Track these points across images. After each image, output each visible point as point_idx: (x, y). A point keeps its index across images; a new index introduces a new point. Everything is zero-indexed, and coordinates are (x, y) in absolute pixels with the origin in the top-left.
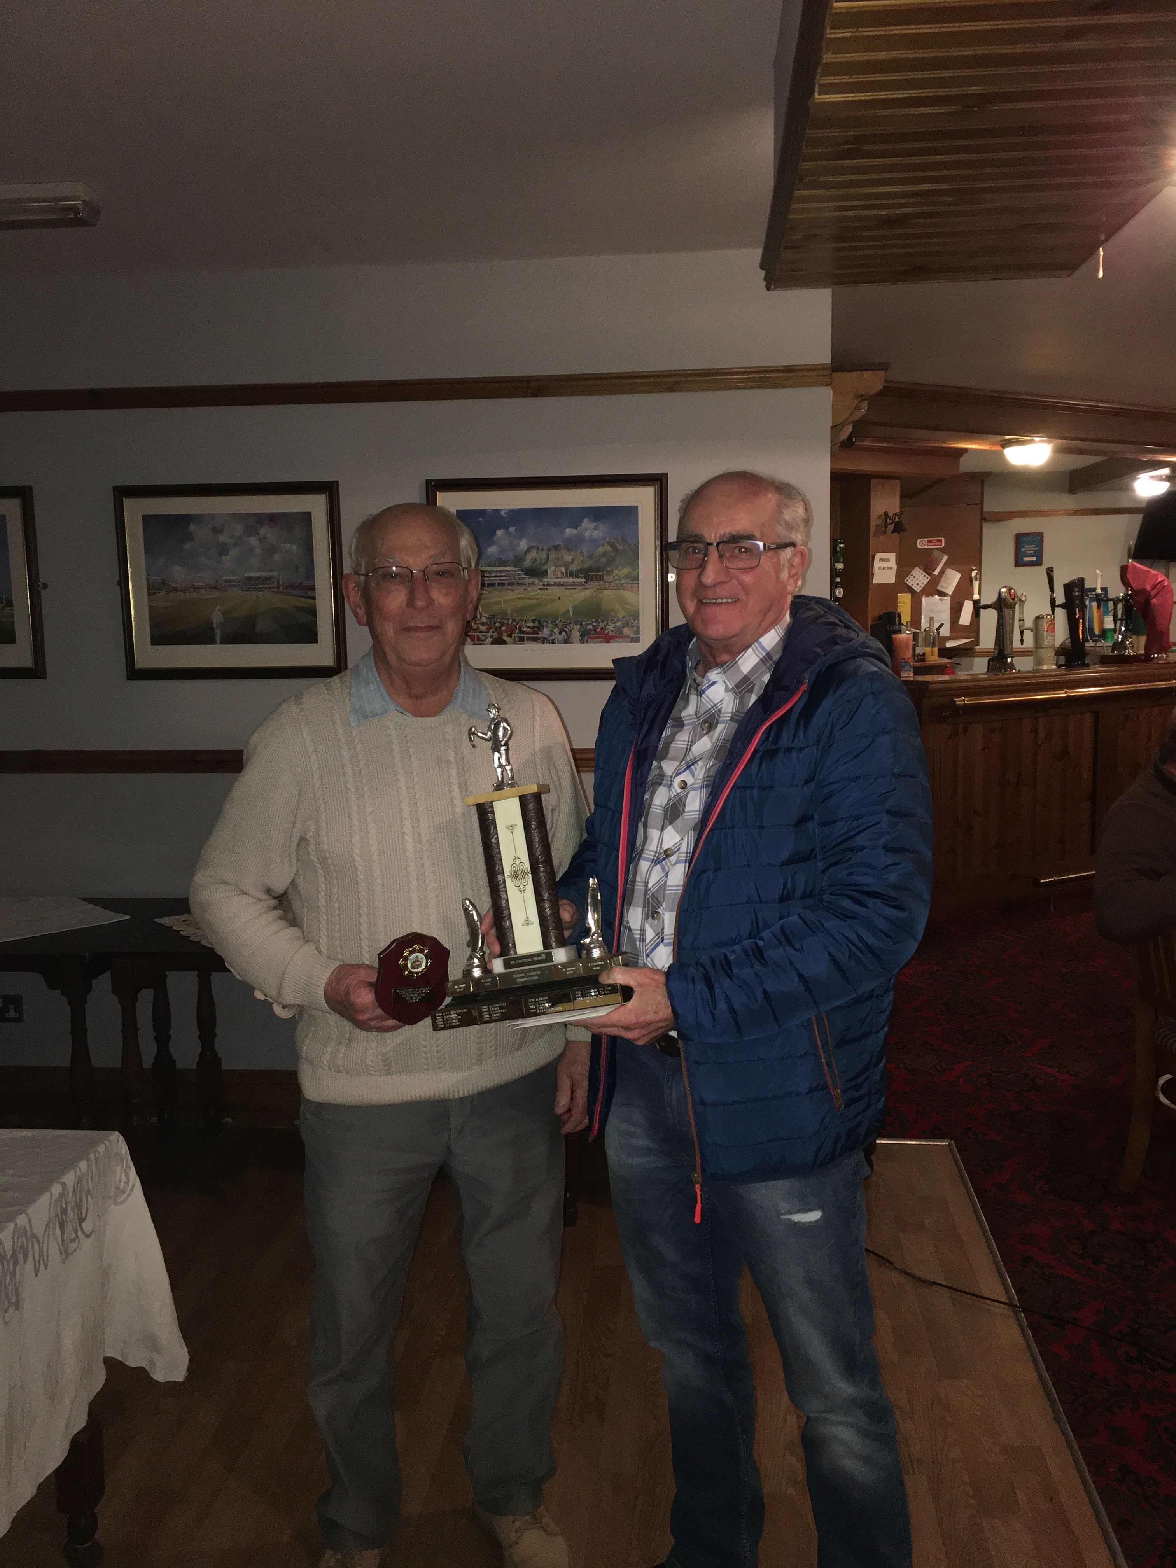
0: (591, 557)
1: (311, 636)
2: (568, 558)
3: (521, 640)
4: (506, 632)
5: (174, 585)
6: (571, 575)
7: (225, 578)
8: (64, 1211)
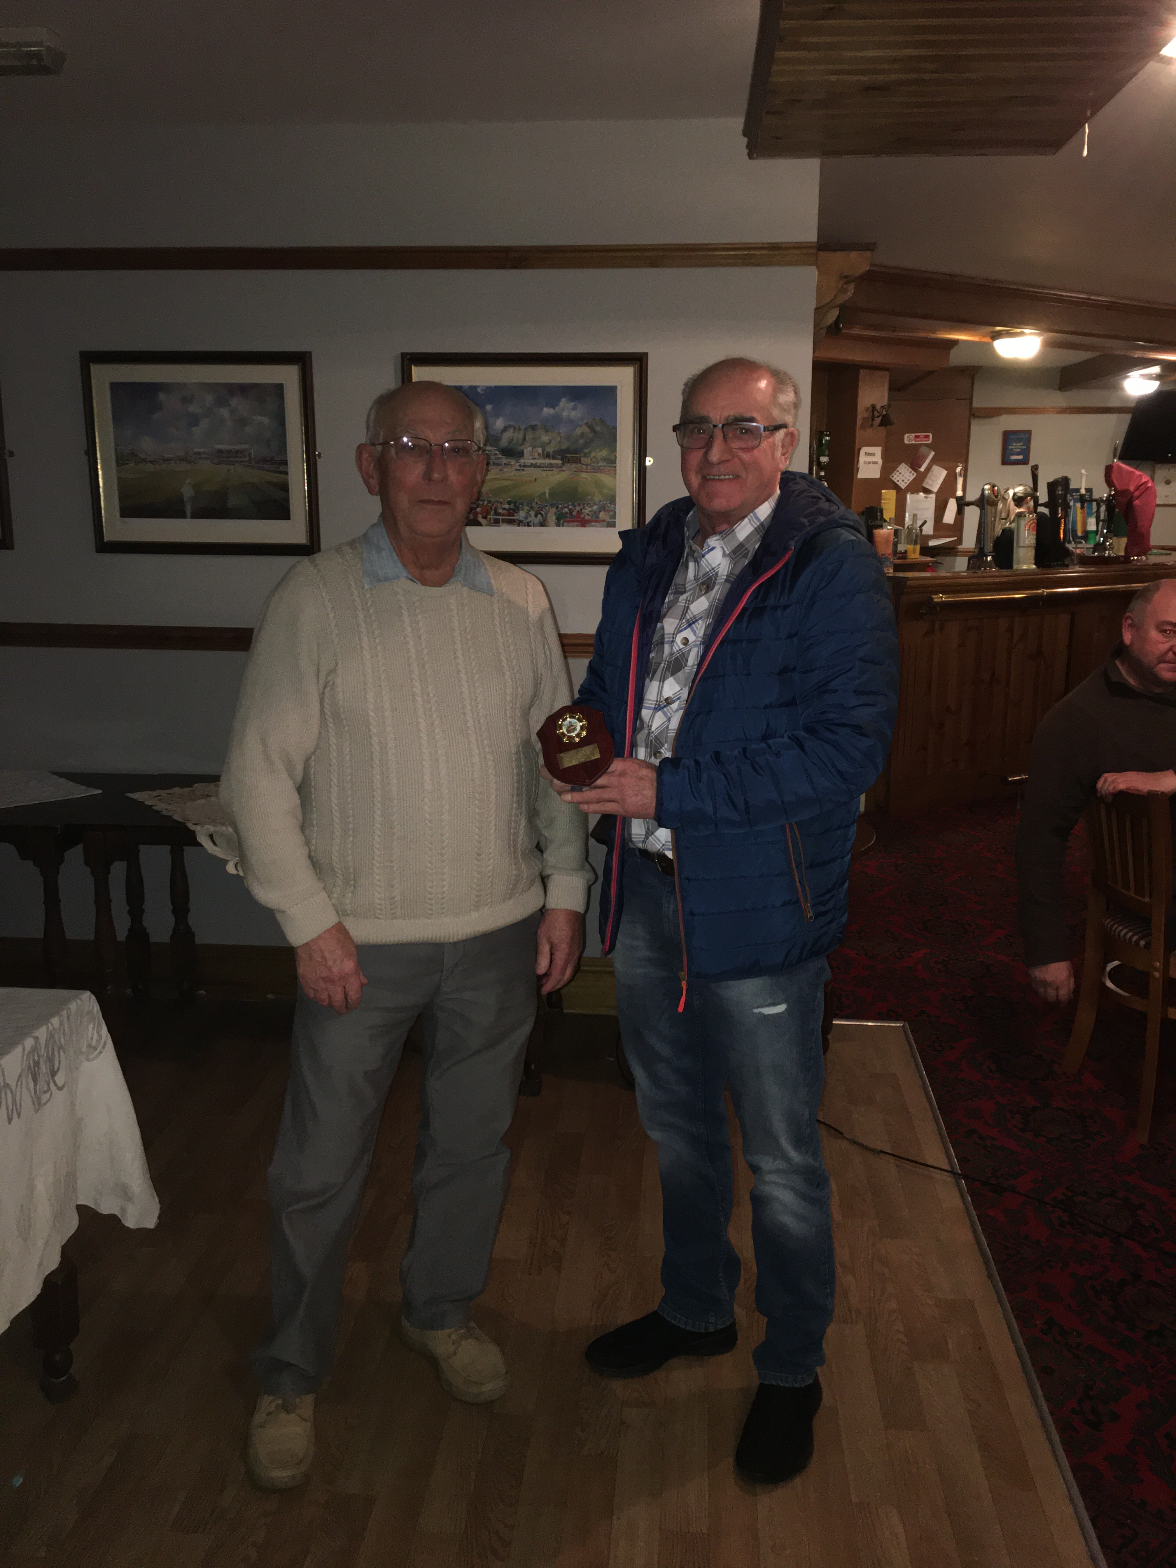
0: (568, 438)
1: (282, 512)
2: (545, 438)
3: (496, 522)
4: (482, 514)
5: (143, 457)
6: (548, 456)
7: (196, 450)
8: (37, 1064)
